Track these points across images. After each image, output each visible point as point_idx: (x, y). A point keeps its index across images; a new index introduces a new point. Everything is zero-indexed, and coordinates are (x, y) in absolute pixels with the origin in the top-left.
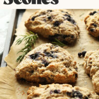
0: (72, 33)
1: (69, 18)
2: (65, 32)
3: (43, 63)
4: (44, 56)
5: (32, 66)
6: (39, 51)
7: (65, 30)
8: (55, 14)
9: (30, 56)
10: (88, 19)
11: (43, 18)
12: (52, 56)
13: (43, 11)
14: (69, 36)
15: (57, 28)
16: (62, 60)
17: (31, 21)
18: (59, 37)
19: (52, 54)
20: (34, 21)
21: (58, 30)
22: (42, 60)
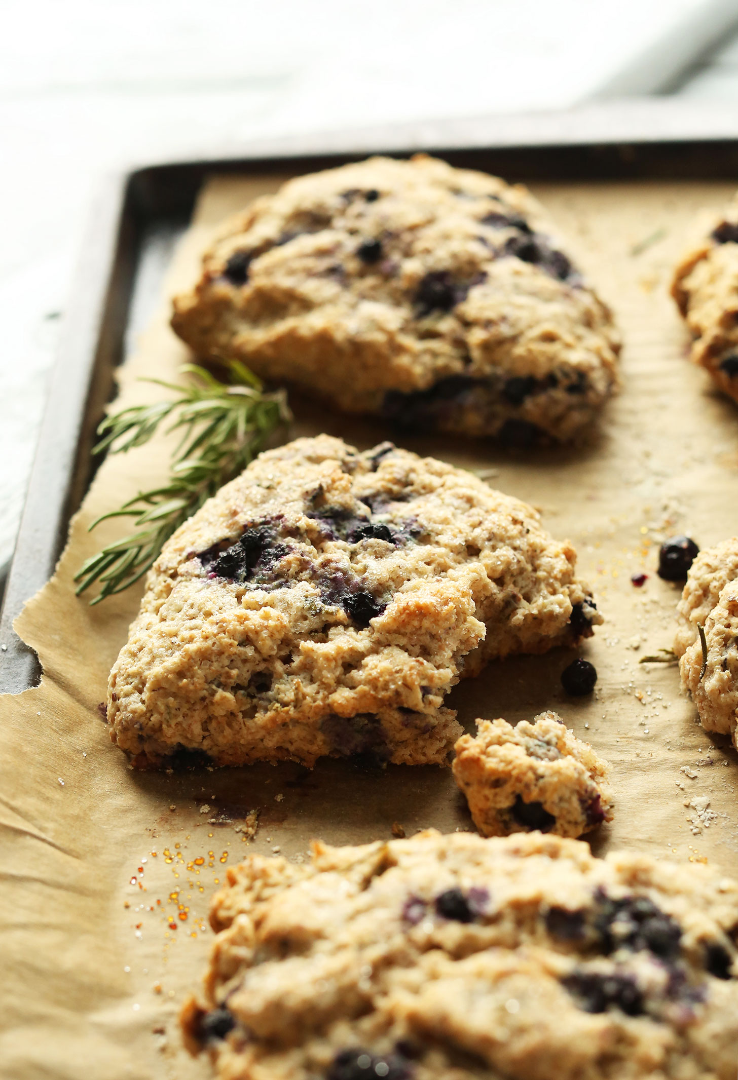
0: (576, 357)
1: (523, 240)
2: (519, 350)
3: (330, 599)
4: (318, 541)
5: (247, 640)
6: (271, 509)
7: (514, 339)
8: (413, 217)
9: (205, 557)
10: (702, 273)
11: (322, 253)
12: (384, 533)
13: (308, 204)
14: (551, 380)
15: (446, 325)
16: (472, 550)
17: (223, 288)
18: (471, 398)
19: (378, 519)
20: (247, 290)
21: (460, 344)
22: (314, 577)
